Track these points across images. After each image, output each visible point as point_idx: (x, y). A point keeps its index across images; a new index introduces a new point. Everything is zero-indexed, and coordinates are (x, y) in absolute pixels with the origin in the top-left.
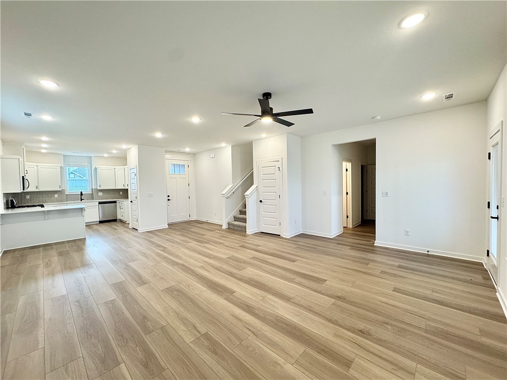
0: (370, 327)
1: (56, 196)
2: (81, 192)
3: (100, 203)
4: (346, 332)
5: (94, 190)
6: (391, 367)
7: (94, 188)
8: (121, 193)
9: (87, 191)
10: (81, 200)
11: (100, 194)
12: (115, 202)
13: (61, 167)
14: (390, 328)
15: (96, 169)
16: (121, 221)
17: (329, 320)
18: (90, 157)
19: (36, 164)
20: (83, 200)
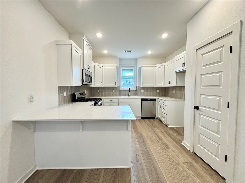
1: (114, 91)
2: (129, 89)
3: (143, 100)
5: (138, 87)
7: (138, 85)
8: (158, 91)
9: (133, 88)
10: (129, 95)
11: (142, 91)
12: (155, 100)
13: (117, 68)
15: (140, 68)
16: (158, 119)
18: (136, 59)
19: (102, 65)
20: (130, 95)
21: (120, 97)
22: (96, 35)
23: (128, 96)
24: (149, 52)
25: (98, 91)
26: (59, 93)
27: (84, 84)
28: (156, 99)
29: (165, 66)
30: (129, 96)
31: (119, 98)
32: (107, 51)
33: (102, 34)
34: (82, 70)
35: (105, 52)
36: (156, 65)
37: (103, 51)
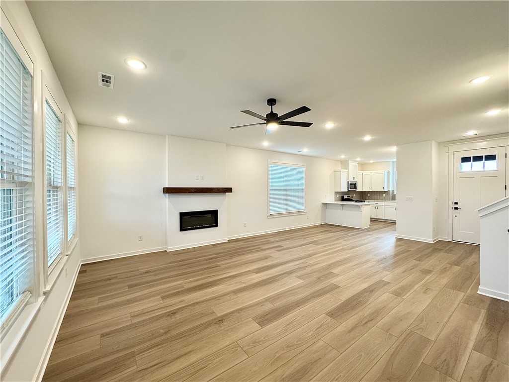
0: (173, 320)
1: (384, 195)
4: (182, 306)
6: (145, 311)
14: (162, 331)
17: (197, 303)
19: (371, 172)
25: (369, 195)
27: (349, 190)
34: (348, 181)
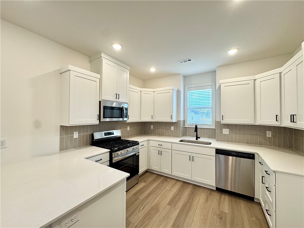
2: (196, 126)
3: (219, 152)
5: (216, 124)
9: (209, 125)
11: (226, 131)
12: (251, 156)
15: (220, 87)
18: (215, 71)
19: (153, 90)
20: (199, 138)
21: (177, 140)
22: (113, 47)
23: (194, 139)
24: (233, 52)
25: (152, 127)
26: (61, 135)
27: (101, 121)
28: (254, 155)
29: (282, 74)
30: (197, 139)
31: (172, 143)
32: (156, 69)
33: (121, 45)
34: (100, 102)
35: (153, 70)
36: (257, 77)
37: (149, 69)
